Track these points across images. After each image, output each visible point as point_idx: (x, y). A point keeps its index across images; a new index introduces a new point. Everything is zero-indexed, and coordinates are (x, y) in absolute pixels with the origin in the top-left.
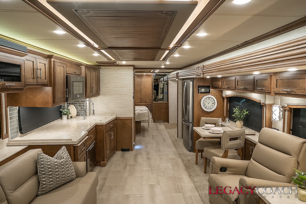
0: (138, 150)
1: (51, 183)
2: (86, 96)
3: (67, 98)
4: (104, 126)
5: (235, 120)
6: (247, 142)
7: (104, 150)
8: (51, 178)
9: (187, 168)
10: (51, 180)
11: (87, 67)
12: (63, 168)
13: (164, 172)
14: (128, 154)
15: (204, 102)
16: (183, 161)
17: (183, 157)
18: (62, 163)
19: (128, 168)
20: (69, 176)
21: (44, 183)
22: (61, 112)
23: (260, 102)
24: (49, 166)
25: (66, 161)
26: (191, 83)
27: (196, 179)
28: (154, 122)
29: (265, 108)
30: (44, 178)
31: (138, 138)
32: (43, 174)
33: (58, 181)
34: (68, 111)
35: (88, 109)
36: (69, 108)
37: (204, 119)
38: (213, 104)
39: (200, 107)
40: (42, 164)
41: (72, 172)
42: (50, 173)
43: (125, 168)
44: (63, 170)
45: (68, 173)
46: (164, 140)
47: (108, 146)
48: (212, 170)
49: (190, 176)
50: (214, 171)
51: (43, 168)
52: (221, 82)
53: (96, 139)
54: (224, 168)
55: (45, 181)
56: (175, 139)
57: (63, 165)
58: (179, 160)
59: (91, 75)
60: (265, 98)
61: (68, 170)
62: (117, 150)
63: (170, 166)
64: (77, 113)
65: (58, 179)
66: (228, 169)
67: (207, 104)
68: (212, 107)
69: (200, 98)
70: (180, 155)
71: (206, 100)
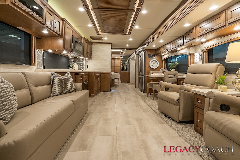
0: (113, 92)
1: (59, 89)
2: (83, 56)
3: (72, 49)
4: (94, 73)
5: (171, 69)
6: (178, 80)
7: (93, 87)
8: (59, 86)
9: (142, 98)
10: (59, 87)
11: (85, 39)
12: (67, 82)
13: (129, 100)
14: (107, 93)
15: (151, 63)
16: (140, 96)
17: (139, 94)
18: (67, 79)
19: (107, 98)
20: (71, 88)
21: (55, 89)
22: (69, 66)
23: (186, 54)
24: (59, 79)
25: (70, 79)
26: (144, 53)
27: (148, 102)
28: (122, 83)
29: (190, 57)
30: (55, 86)
31: (113, 88)
32: (55, 84)
33: (64, 89)
34: (73, 66)
35: (85, 65)
36: (74, 65)
37: (152, 72)
38: (157, 65)
39: (149, 66)
40: (54, 78)
41: (73, 87)
42: (59, 83)
43: (105, 98)
44: (67, 83)
45: (71, 86)
46: (128, 89)
47: (96, 86)
48: (160, 88)
49: (144, 101)
50: (161, 89)
51: (55, 80)
52: (161, 49)
53: (88, 80)
54: (167, 88)
55: (55, 88)
56: (134, 88)
57: (67, 80)
58: (137, 96)
59: (87, 46)
60: (190, 50)
61: (70, 84)
62: (101, 92)
63: (132, 97)
64: (79, 68)
65: (64, 88)
66: (170, 89)
67: (153, 65)
68: (156, 66)
69: (149, 61)
70: (138, 94)
71: (152, 62)
